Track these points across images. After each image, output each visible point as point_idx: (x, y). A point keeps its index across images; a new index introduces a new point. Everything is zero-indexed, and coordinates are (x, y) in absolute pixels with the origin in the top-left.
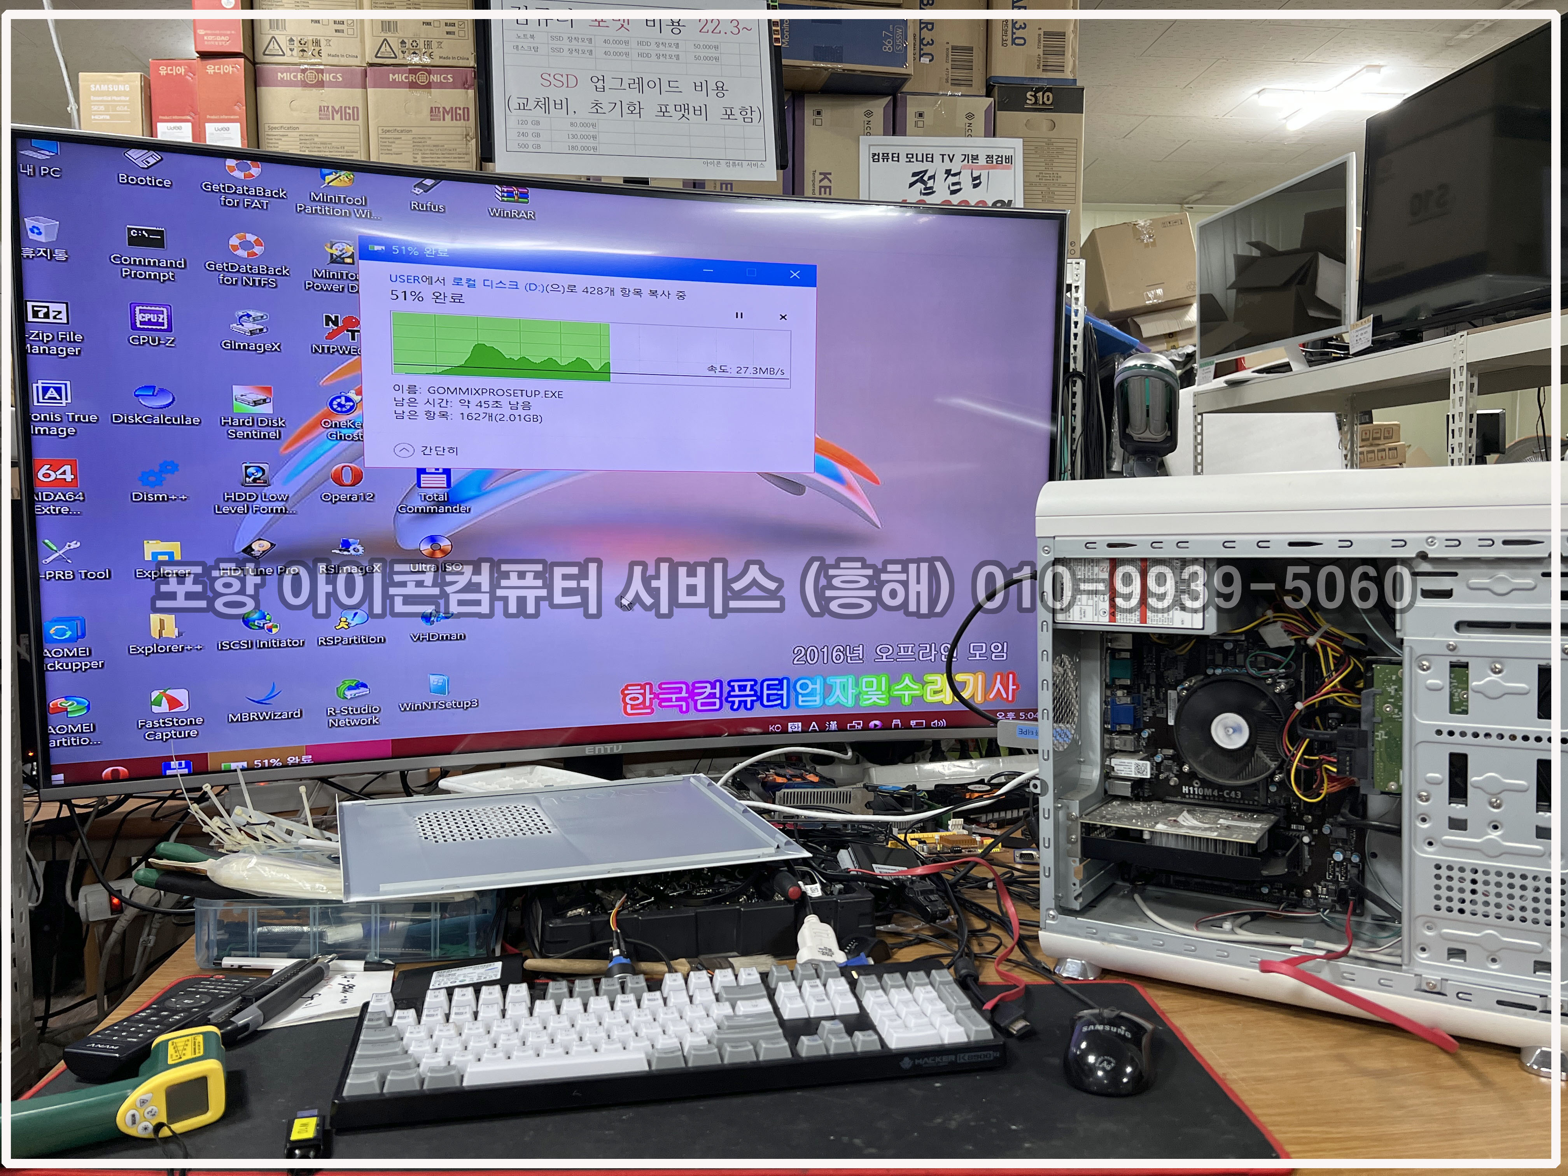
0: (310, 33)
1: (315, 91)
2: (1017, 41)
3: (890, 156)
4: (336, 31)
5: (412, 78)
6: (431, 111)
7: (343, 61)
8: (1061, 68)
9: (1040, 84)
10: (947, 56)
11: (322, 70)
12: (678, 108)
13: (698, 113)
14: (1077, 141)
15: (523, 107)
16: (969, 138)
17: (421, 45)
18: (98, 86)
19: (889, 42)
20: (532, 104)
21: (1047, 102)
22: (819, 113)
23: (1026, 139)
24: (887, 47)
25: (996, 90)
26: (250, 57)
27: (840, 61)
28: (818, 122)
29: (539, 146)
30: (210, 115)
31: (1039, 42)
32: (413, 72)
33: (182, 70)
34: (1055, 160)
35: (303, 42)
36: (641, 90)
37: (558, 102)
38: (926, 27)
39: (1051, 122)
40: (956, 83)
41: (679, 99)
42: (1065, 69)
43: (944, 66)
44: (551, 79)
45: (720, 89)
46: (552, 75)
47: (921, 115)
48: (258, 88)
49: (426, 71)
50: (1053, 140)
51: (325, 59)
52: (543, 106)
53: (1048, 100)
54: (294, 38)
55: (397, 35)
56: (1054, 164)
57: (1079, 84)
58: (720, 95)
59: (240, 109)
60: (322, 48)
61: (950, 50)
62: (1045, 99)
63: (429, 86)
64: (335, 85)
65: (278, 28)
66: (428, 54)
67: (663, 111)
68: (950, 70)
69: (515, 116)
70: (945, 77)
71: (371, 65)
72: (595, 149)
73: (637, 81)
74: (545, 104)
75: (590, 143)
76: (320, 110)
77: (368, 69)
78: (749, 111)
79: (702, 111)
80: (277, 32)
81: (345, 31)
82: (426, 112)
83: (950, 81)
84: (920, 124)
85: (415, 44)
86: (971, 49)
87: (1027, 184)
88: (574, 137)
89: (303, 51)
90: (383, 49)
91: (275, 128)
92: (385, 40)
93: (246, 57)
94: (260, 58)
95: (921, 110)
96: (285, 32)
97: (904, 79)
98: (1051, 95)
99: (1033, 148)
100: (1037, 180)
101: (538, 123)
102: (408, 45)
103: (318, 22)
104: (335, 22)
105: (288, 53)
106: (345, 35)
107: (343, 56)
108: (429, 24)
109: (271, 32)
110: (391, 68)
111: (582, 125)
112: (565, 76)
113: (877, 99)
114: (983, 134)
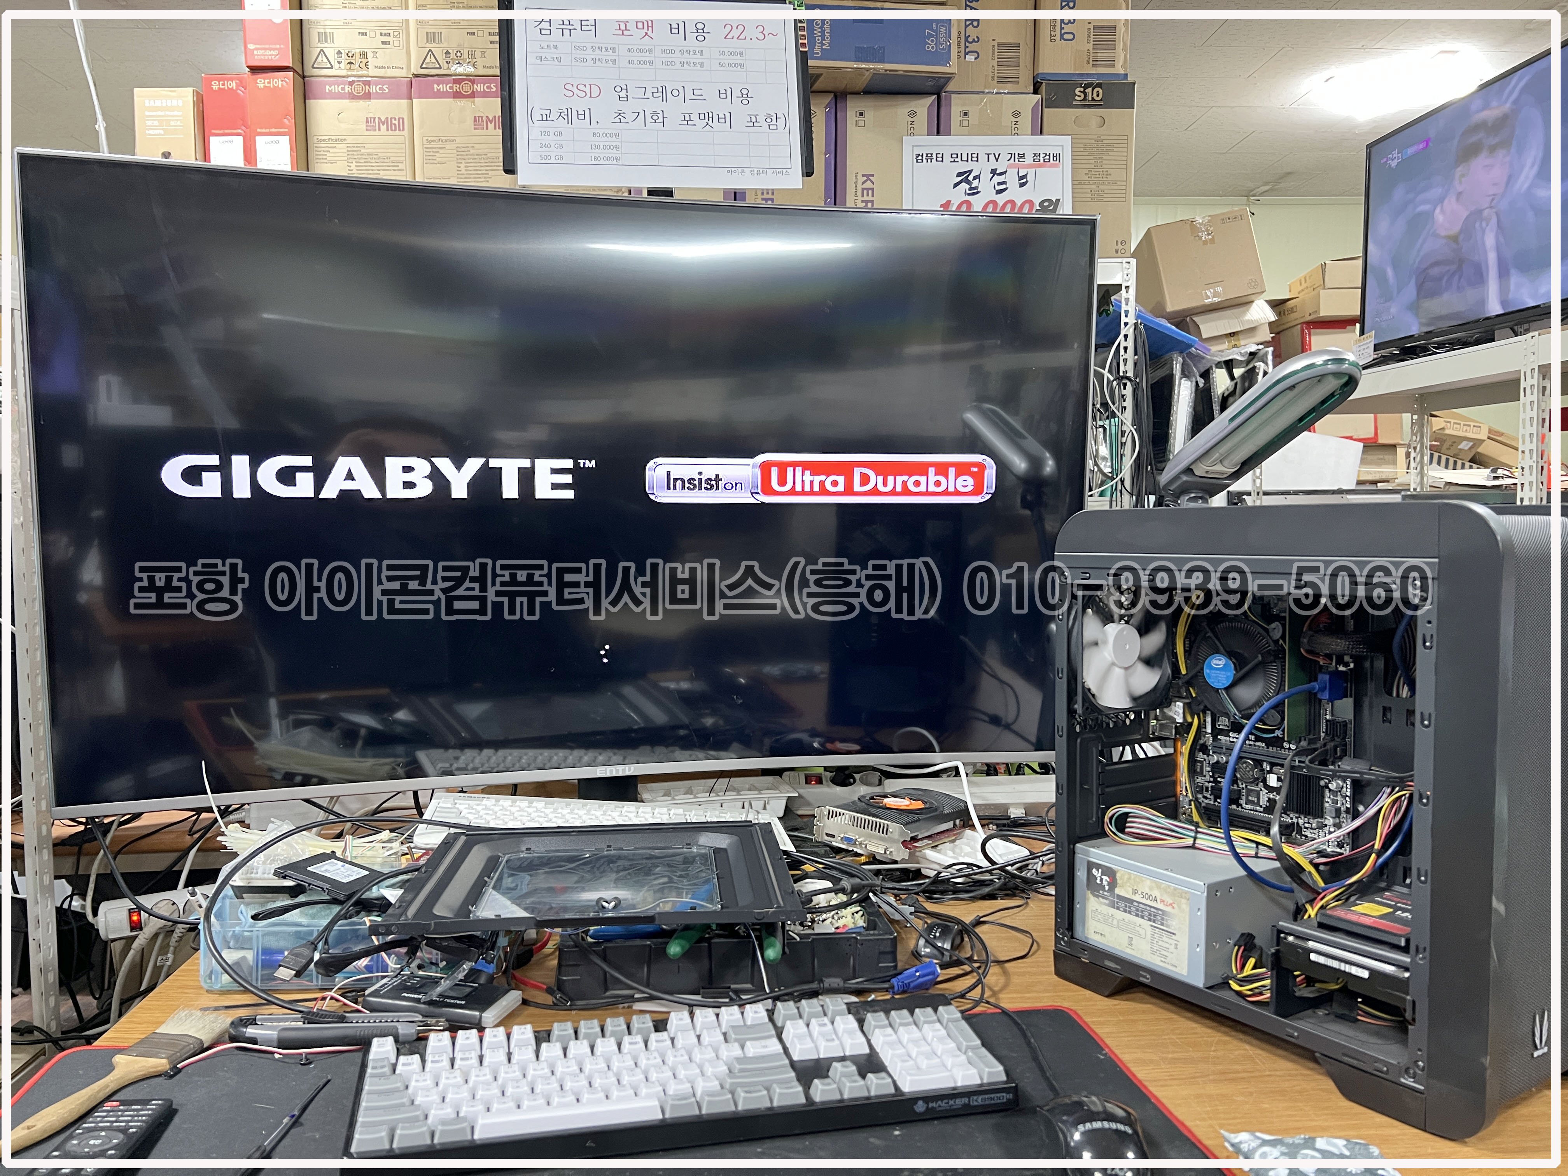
0: (357, 44)
1: (362, 103)
2: (1066, 36)
3: (934, 156)
4: (383, 43)
5: (456, 87)
6: (475, 120)
7: (390, 73)
8: (1111, 63)
9: (1090, 80)
10: (993, 53)
11: (369, 82)
12: (702, 116)
13: (722, 120)
14: (1128, 139)
15: (546, 118)
16: (1016, 136)
18: (152, 102)
19: (932, 41)
20: (554, 115)
21: (1096, 98)
22: (861, 114)
23: (1074, 137)
24: (931, 46)
25: (1043, 87)
26: (299, 69)
27: (882, 61)
28: (861, 123)
29: (561, 158)
30: (261, 128)
31: (1089, 36)
32: (456, 82)
33: (233, 85)
34: (1105, 158)
35: (350, 55)
36: (665, 99)
37: (581, 112)
38: (972, 24)
39: (1099, 119)
40: (1002, 80)
41: (704, 108)
42: (1116, 63)
43: (989, 65)
44: (574, 89)
45: (745, 96)
46: (575, 86)
47: (966, 114)
48: (307, 101)
49: (470, 80)
50: (1102, 137)
51: (372, 71)
52: (566, 117)
53: (1098, 95)
54: (342, 51)
55: (441, 45)
56: (1104, 162)
57: (1130, 79)
58: (745, 102)
59: (289, 122)
60: (369, 60)
61: (996, 47)
62: (1095, 95)
63: (473, 95)
64: (382, 96)
65: (326, 42)
66: (472, 63)
67: (687, 120)
68: (996, 68)
69: (538, 126)
70: (991, 74)
71: (416, 76)
72: (617, 159)
73: (660, 90)
74: (568, 115)
75: (614, 153)
76: (367, 122)
77: (414, 80)
78: (774, 118)
79: (727, 119)
80: (326, 45)
81: (392, 43)
82: (470, 122)
83: (996, 79)
84: (965, 123)
85: (459, 54)
86: (1018, 45)
87: (1076, 183)
88: (596, 147)
89: (351, 63)
90: (428, 60)
91: (324, 140)
92: (430, 50)
93: (295, 71)
94: (309, 71)
95: (966, 109)
96: (332, 45)
97: (948, 78)
98: (1101, 91)
99: (1082, 145)
100: (1086, 178)
101: (561, 134)
102: (452, 56)
103: (365, 34)
104: (381, 34)
105: (336, 65)
106: (391, 46)
107: (389, 68)
108: (473, 34)
109: (319, 45)
110: (436, 78)
111: (605, 135)
112: (588, 86)
113: (920, 99)
114: (1030, 132)
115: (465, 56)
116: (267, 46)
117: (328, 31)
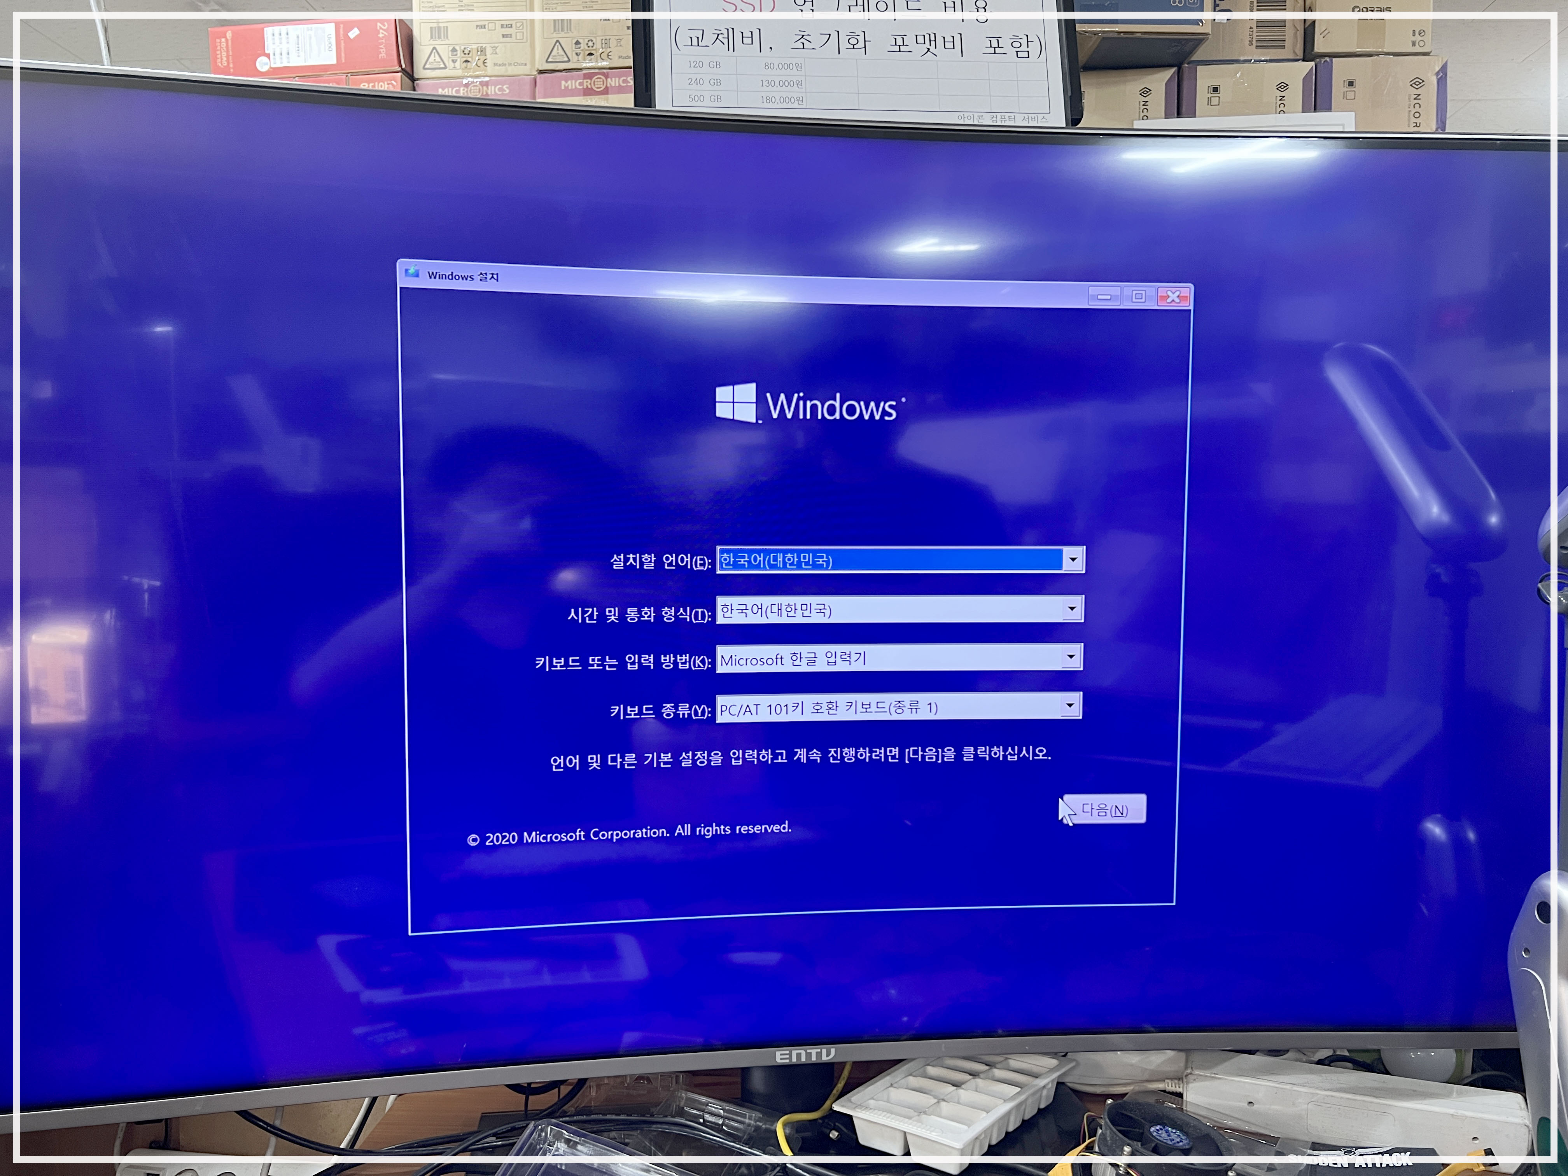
0: (474, 39)
4: (503, 36)
5: (587, 83)
7: (511, 70)
10: (1251, 11)
11: (487, 82)
13: (950, 44)
16: (1282, 114)
17: (598, 45)
20: (709, 38)
24: (1177, 2)
32: (589, 76)
35: (466, 52)
37: (747, 34)
40: (1262, 45)
43: (1246, 25)
47: (1215, 89)
49: (603, 74)
51: (491, 70)
52: (725, 41)
54: (457, 48)
55: (570, 34)
60: (488, 56)
61: (1255, 4)
63: (606, 91)
65: (439, 38)
66: (605, 54)
68: (1255, 29)
69: (685, 55)
70: (1248, 38)
71: (541, 72)
72: (800, 100)
74: (727, 38)
77: (538, 77)
78: (1024, 42)
80: (439, 42)
81: (514, 36)
83: (1254, 42)
84: (1215, 101)
85: (590, 44)
88: (769, 83)
89: (467, 61)
90: (555, 53)
92: (558, 41)
94: (419, 72)
95: (1215, 83)
96: (447, 42)
97: (1198, 42)
101: (718, 64)
102: (583, 46)
103: (483, 27)
104: (502, 26)
105: (451, 65)
106: (513, 39)
107: (510, 64)
108: (607, 19)
109: (432, 42)
110: (564, 73)
113: (1156, 73)
114: (1301, 110)
117: (441, 25)
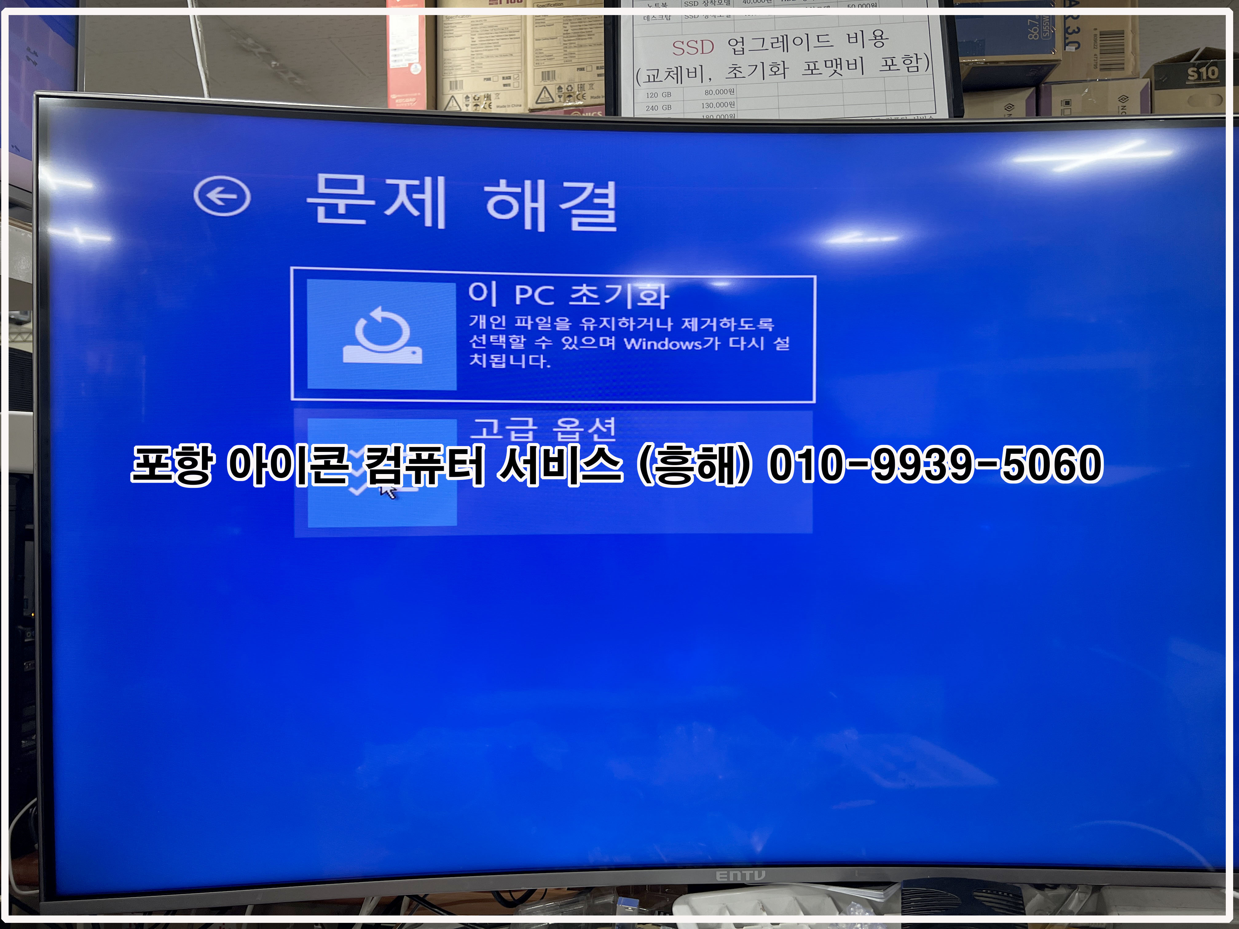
0: (483, 88)
4: (504, 85)
7: (510, 110)
10: (1095, 41)
12: (829, 64)
13: (853, 67)
15: (653, 79)
19: (1035, 30)
20: (663, 75)
21: (1213, 76)
24: (1032, 36)
27: (982, 54)
32: (567, 113)
35: (476, 98)
36: (786, 49)
37: (691, 70)
40: (1106, 68)
41: (830, 54)
43: (1091, 53)
44: (685, 47)
45: (879, 38)
46: (685, 43)
47: (1068, 103)
49: (579, 110)
51: (494, 110)
52: (675, 76)
53: (1213, 74)
54: (470, 96)
55: (555, 82)
58: (880, 44)
62: (1210, 74)
66: (581, 95)
67: (812, 69)
69: (644, 87)
71: (532, 110)
72: (733, 116)
73: (781, 39)
74: (677, 74)
75: (728, 111)
78: (914, 60)
79: (858, 64)
81: (512, 85)
85: (570, 88)
86: (1122, 33)
88: (709, 106)
89: (477, 105)
90: (542, 96)
92: (545, 87)
95: (1067, 100)
96: (462, 91)
101: (669, 94)
102: (564, 90)
103: (489, 79)
104: (503, 78)
105: (465, 108)
106: (511, 88)
107: (509, 106)
108: (582, 69)
109: (451, 92)
111: (719, 92)
112: (700, 43)
113: (1018, 92)
115: (575, 89)
116: (406, 95)
117: (458, 79)
